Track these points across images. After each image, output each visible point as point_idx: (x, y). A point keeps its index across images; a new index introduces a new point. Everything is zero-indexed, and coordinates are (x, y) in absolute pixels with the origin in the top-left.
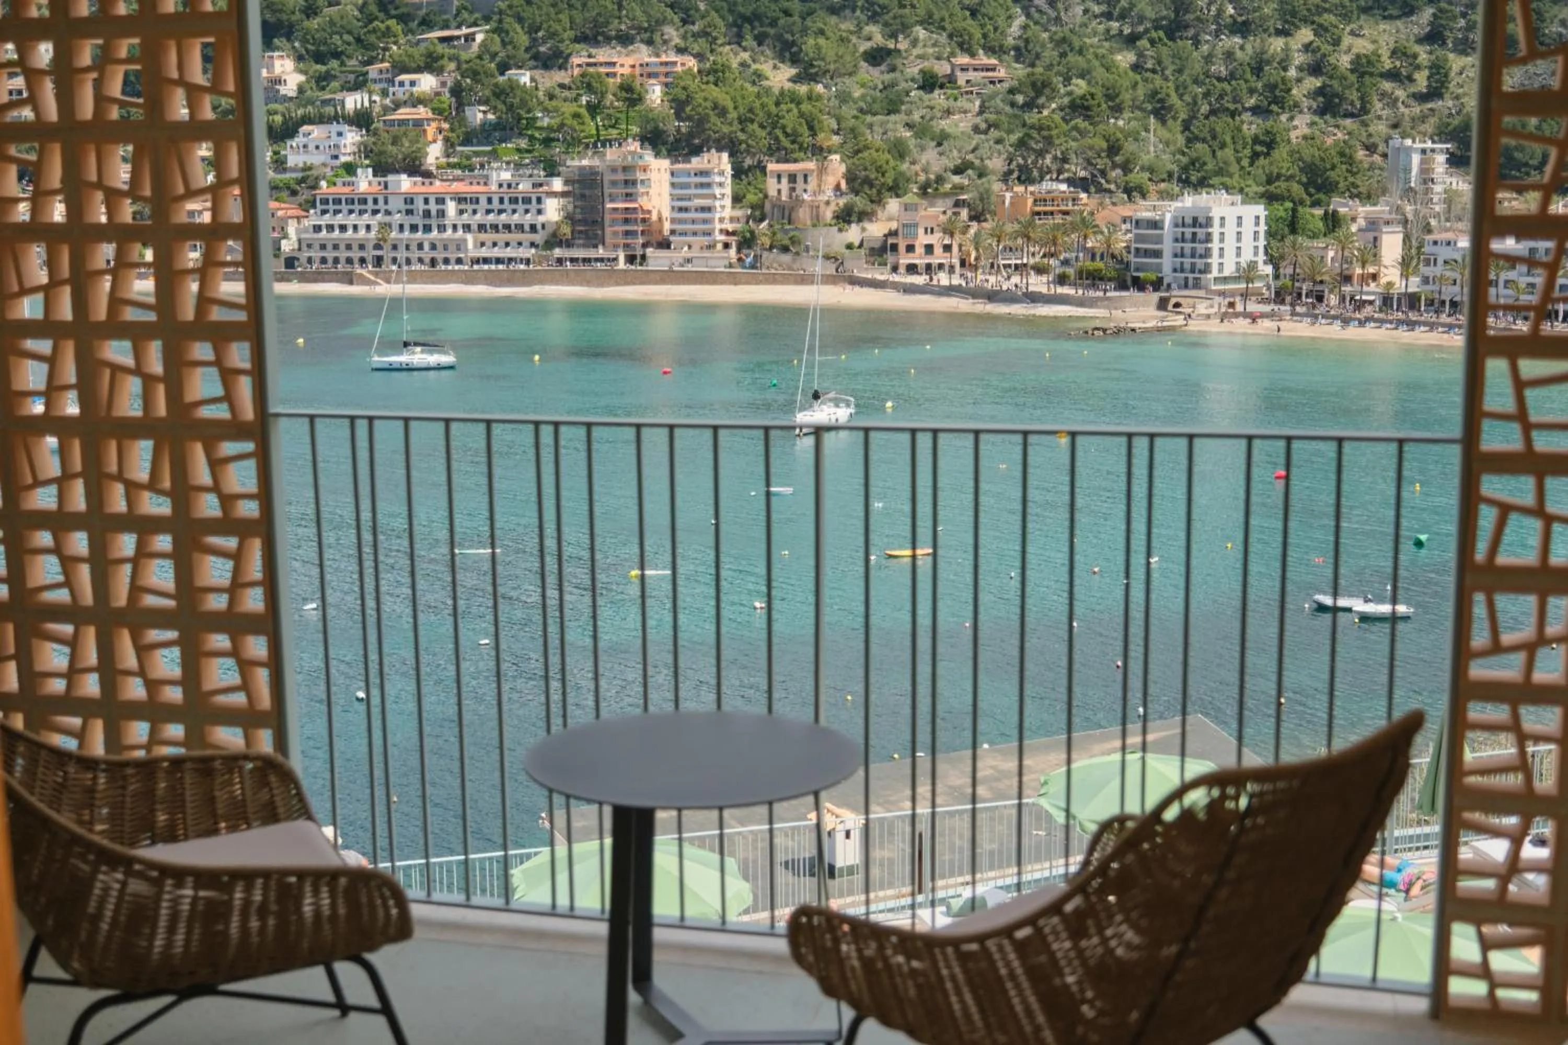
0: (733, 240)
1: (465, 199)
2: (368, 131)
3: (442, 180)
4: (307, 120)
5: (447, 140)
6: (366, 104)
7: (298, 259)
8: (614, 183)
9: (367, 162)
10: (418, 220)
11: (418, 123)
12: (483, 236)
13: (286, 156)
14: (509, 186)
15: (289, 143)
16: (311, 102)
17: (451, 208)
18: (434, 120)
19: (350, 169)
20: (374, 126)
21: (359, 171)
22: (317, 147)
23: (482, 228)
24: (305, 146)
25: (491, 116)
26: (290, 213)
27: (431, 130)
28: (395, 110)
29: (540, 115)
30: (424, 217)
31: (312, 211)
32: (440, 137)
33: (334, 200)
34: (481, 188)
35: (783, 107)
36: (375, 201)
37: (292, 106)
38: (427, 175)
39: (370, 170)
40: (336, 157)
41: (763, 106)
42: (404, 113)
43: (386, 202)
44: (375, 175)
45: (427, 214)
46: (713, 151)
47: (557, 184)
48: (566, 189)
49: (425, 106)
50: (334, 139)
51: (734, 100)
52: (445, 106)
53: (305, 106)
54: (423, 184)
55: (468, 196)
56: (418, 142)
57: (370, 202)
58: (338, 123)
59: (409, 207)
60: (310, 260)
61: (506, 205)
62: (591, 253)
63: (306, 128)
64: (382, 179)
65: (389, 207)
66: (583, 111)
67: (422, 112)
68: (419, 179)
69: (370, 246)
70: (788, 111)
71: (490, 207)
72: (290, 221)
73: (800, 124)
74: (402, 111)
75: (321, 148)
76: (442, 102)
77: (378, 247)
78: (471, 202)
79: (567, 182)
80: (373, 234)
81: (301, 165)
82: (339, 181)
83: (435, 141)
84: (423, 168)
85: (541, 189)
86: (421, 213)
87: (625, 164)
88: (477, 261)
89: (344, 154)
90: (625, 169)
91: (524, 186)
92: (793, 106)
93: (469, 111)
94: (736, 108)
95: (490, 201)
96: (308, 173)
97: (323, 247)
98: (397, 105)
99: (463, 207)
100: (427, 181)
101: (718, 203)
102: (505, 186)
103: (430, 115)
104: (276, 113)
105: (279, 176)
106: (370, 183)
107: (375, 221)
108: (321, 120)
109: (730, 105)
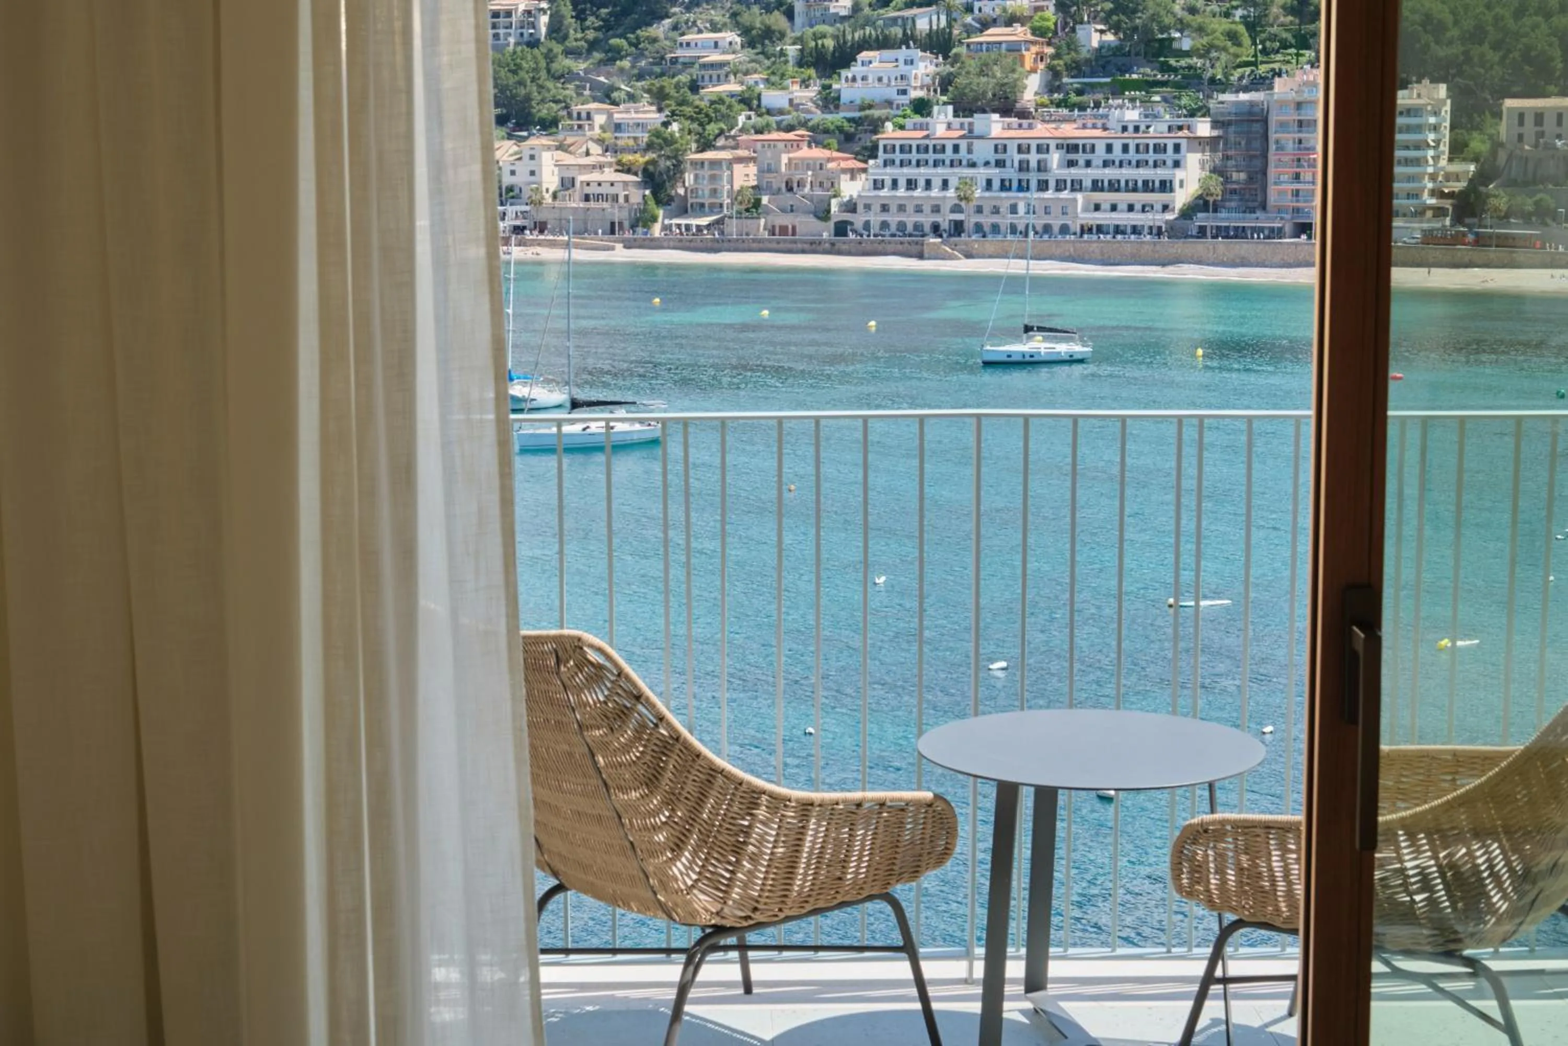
0: (1448, 204)
1: (1076, 146)
2: (946, 57)
3: (1044, 121)
4: (865, 45)
5: (1050, 68)
6: (943, 23)
7: (852, 224)
8: (1283, 125)
9: (945, 98)
10: (1011, 173)
11: (1014, 48)
12: (1098, 196)
13: (839, 91)
14: (1137, 129)
15: (844, 73)
16: (869, 22)
17: (1055, 158)
18: (1033, 43)
19: (922, 107)
20: (954, 51)
21: (936, 109)
22: (880, 79)
23: (1097, 186)
24: (864, 78)
25: (1110, 37)
26: (844, 165)
27: (1029, 57)
28: (981, 31)
29: (1177, 35)
30: (1021, 169)
31: (871, 162)
32: (1041, 66)
33: (901, 146)
34: (1098, 133)
35: (1527, 21)
36: (956, 149)
37: (847, 26)
38: (1023, 114)
39: (950, 108)
40: (904, 92)
41: (1497, 19)
42: (995, 34)
43: (970, 151)
44: (956, 115)
45: (1024, 167)
46: (1426, 82)
47: (1204, 128)
48: (1215, 133)
49: (1023, 25)
50: (903, 69)
51: (1453, 12)
52: (1051, 24)
53: (863, 27)
54: (1020, 126)
55: (1081, 142)
56: (1013, 71)
57: (949, 149)
58: (908, 47)
59: (1000, 156)
60: (867, 226)
61: (1132, 155)
62: (1248, 221)
63: (864, 55)
64: (967, 120)
65: (974, 157)
66: (1241, 29)
67: (1020, 32)
68: (1014, 120)
69: (945, 208)
70: (1535, 27)
71: (1109, 157)
72: (843, 177)
73: (1550, 45)
74: (991, 31)
75: (885, 80)
76: (1044, 19)
77: (956, 209)
78: (1084, 151)
79: (1215, 124)
80: (951, 193)
81: (858, 102)
82: (908, 122)
83: (1033, 70)
84: (1018, 105)
85: (1180, 134)
86: (1016, 164)
87: (1300, 99)
88: (1086, 230)
89: (915, 88)
90: (1299, 105)
91: (1158, 129)
92: (1539, 19)
93: (1081, 32)
94: (1456, 23)
95: (1109, 148)
96: (868, 112)
97: (885, 208)
98: (985, 25)
99: (1072, 156)
100: (1025, 122)
101: (1431, 153)
102: (1131, 128)
103: (1030, 37)
104: (824, 36)
105: (829, 117)
106: (949, 127)
107: (954, 175)
108: (883, 43)
109: (1449, 19)
